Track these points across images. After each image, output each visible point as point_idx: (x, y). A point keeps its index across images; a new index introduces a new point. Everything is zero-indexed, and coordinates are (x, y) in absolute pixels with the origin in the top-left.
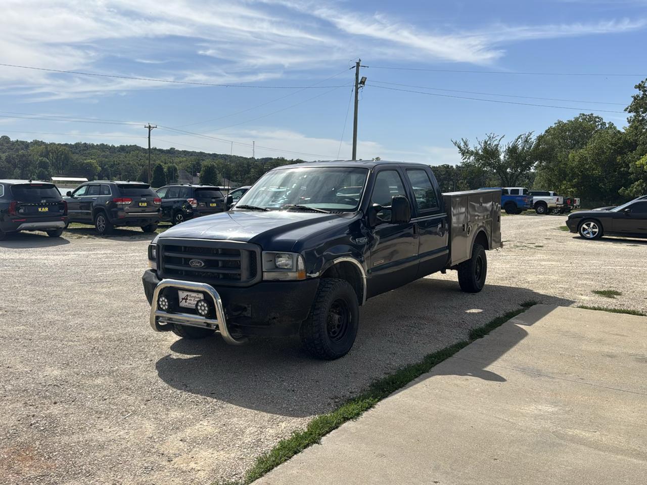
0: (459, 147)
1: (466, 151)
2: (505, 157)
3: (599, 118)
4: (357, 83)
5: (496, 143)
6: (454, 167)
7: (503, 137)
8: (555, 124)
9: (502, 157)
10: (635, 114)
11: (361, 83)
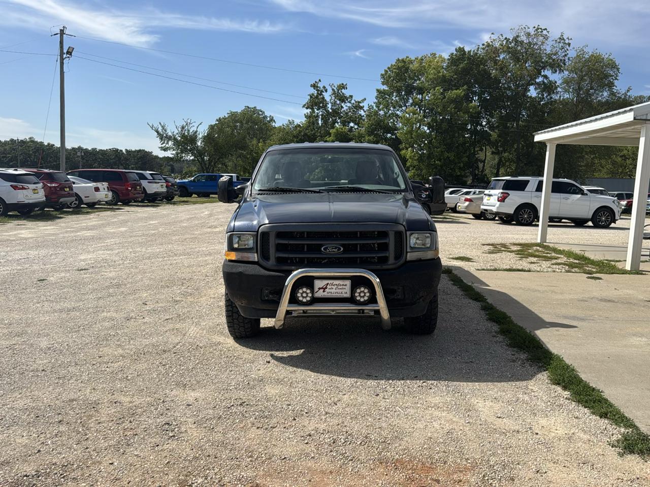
0: (158, 132)
1: (165, 135)
2: (201, 143)
3: (261, 111)
4: (62, 53)
5: (194, 129)
6: (124, 151)
7: (201, 124)
8: (228, 114)
9: (199, 144)
10: (310, 110)
11: (68, 53)
